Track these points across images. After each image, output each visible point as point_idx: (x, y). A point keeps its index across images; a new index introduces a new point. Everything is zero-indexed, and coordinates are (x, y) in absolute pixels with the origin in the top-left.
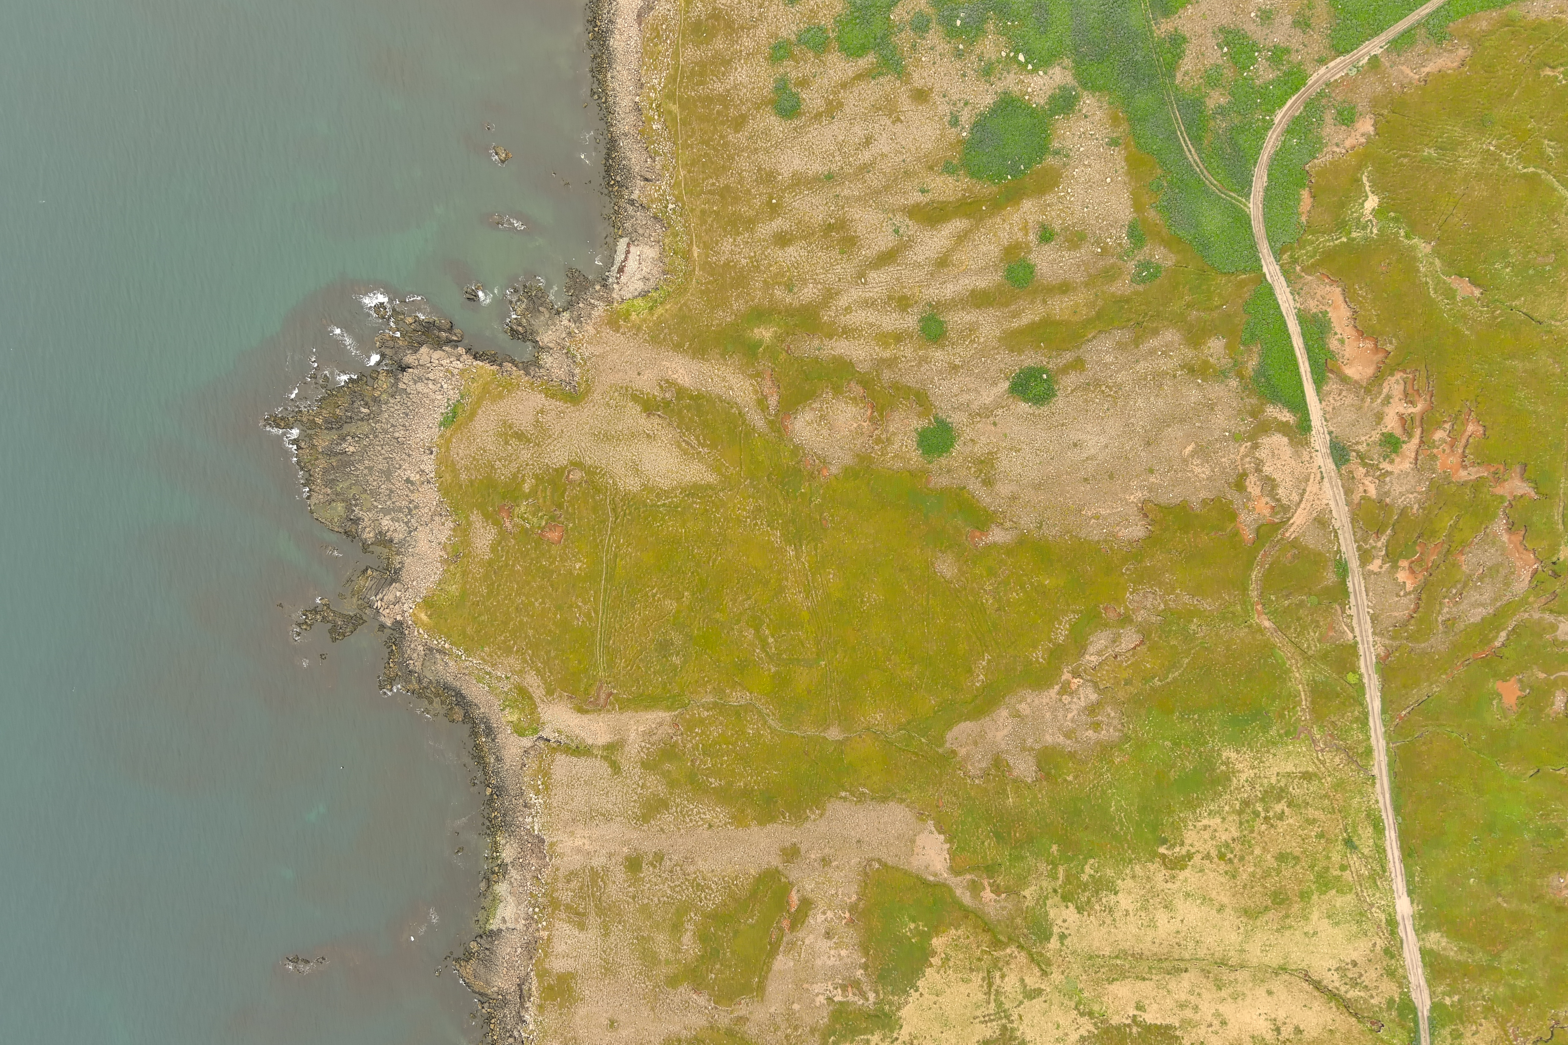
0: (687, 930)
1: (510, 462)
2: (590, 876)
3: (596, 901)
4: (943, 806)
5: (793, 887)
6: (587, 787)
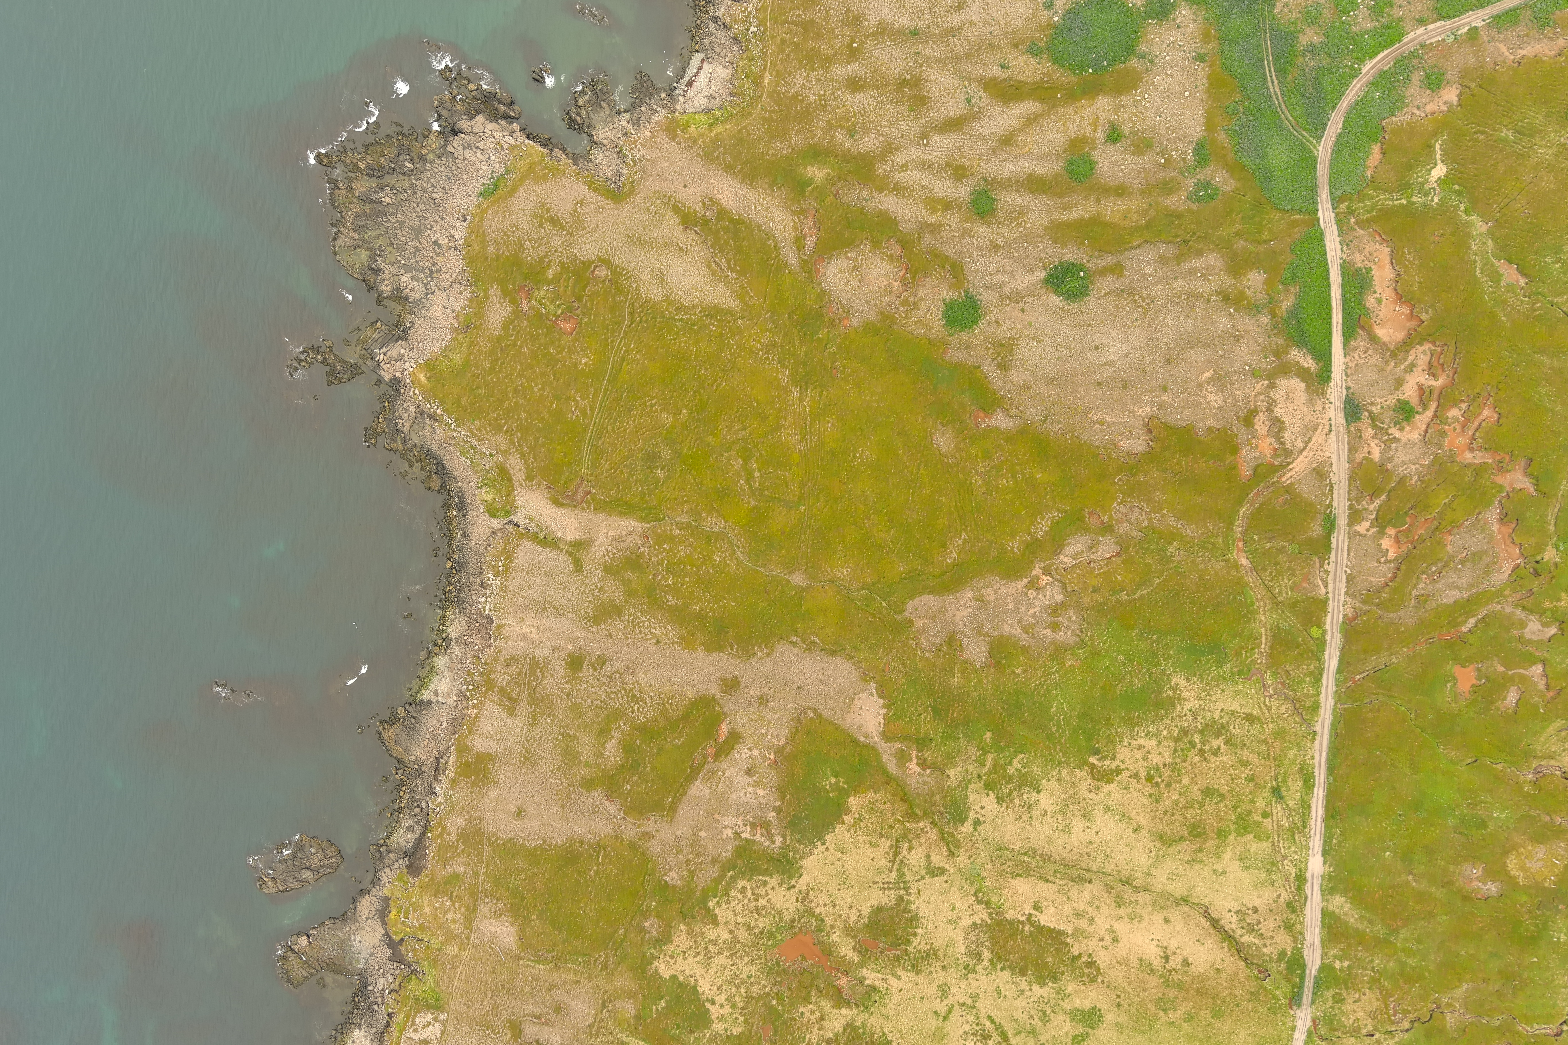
0: (613, 737)
1: (540, 244)
2: (530, 664)
3: (531, 690)
4: (889, 671)
5: (726, 719)
6: (547, 578)
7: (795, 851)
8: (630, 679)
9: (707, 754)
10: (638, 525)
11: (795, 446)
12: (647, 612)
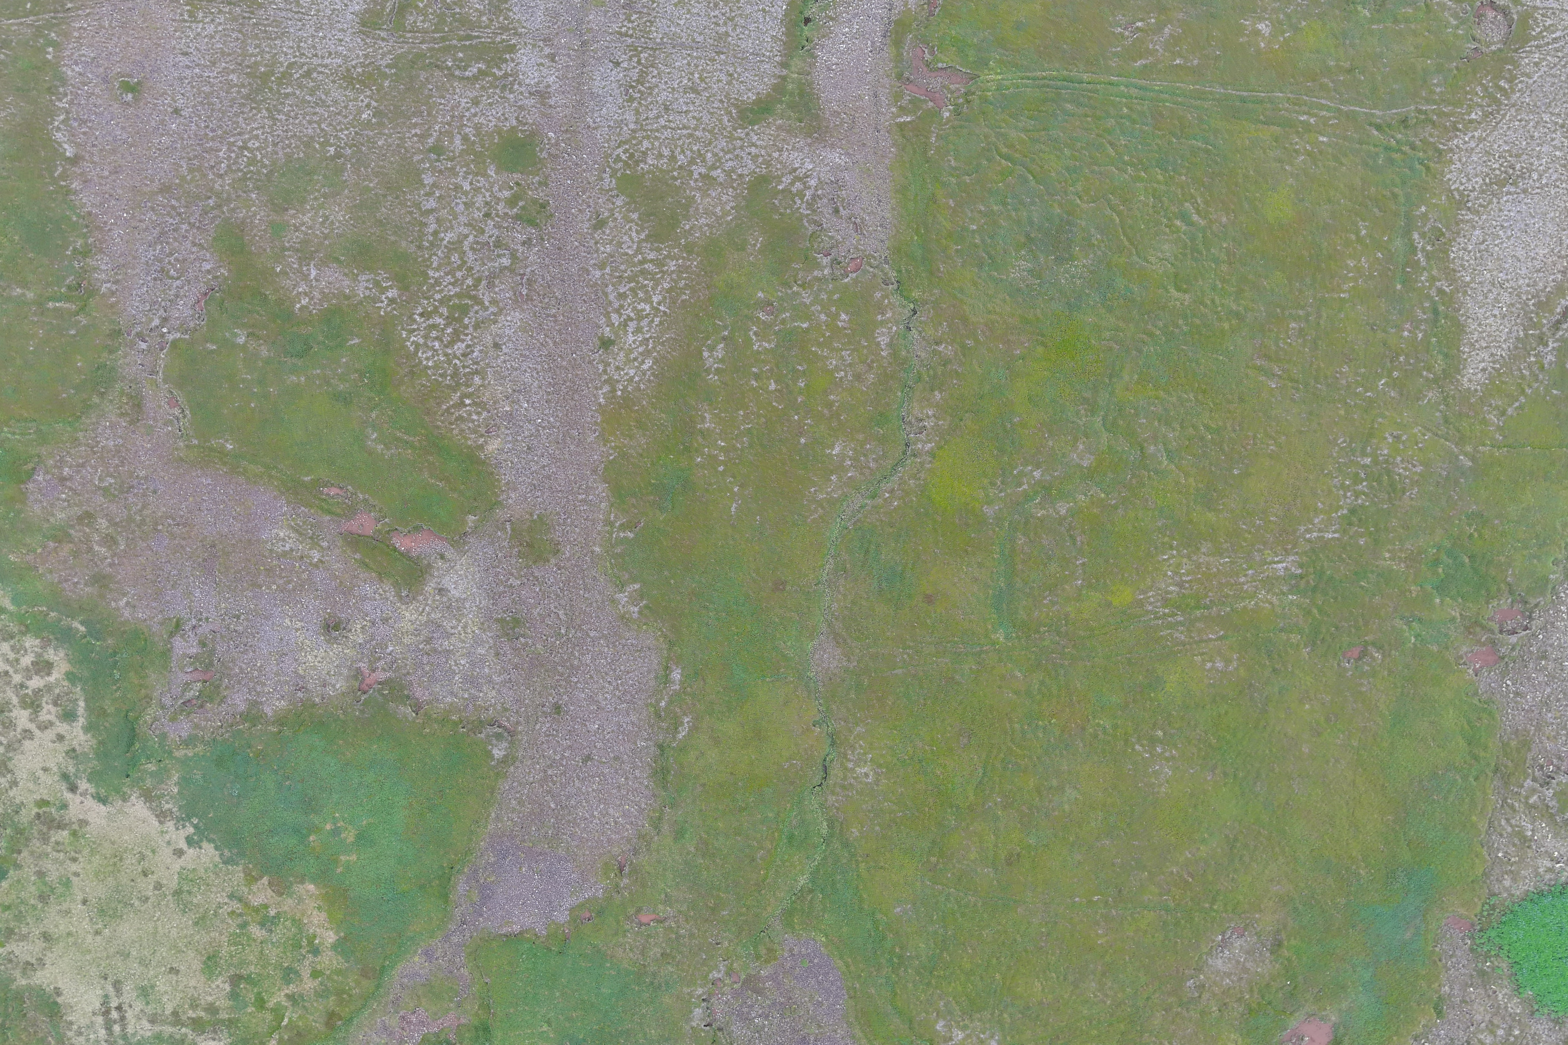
2: (494, 43)
3: (431, 57)
4: (641, 924)
5: (452, 546)
6: (711, 41)
7: (161, 776)
8: (504, 290)
9: (356, 514)
10: (882, 241)
11: (1150, 588)
12: (673, 301)
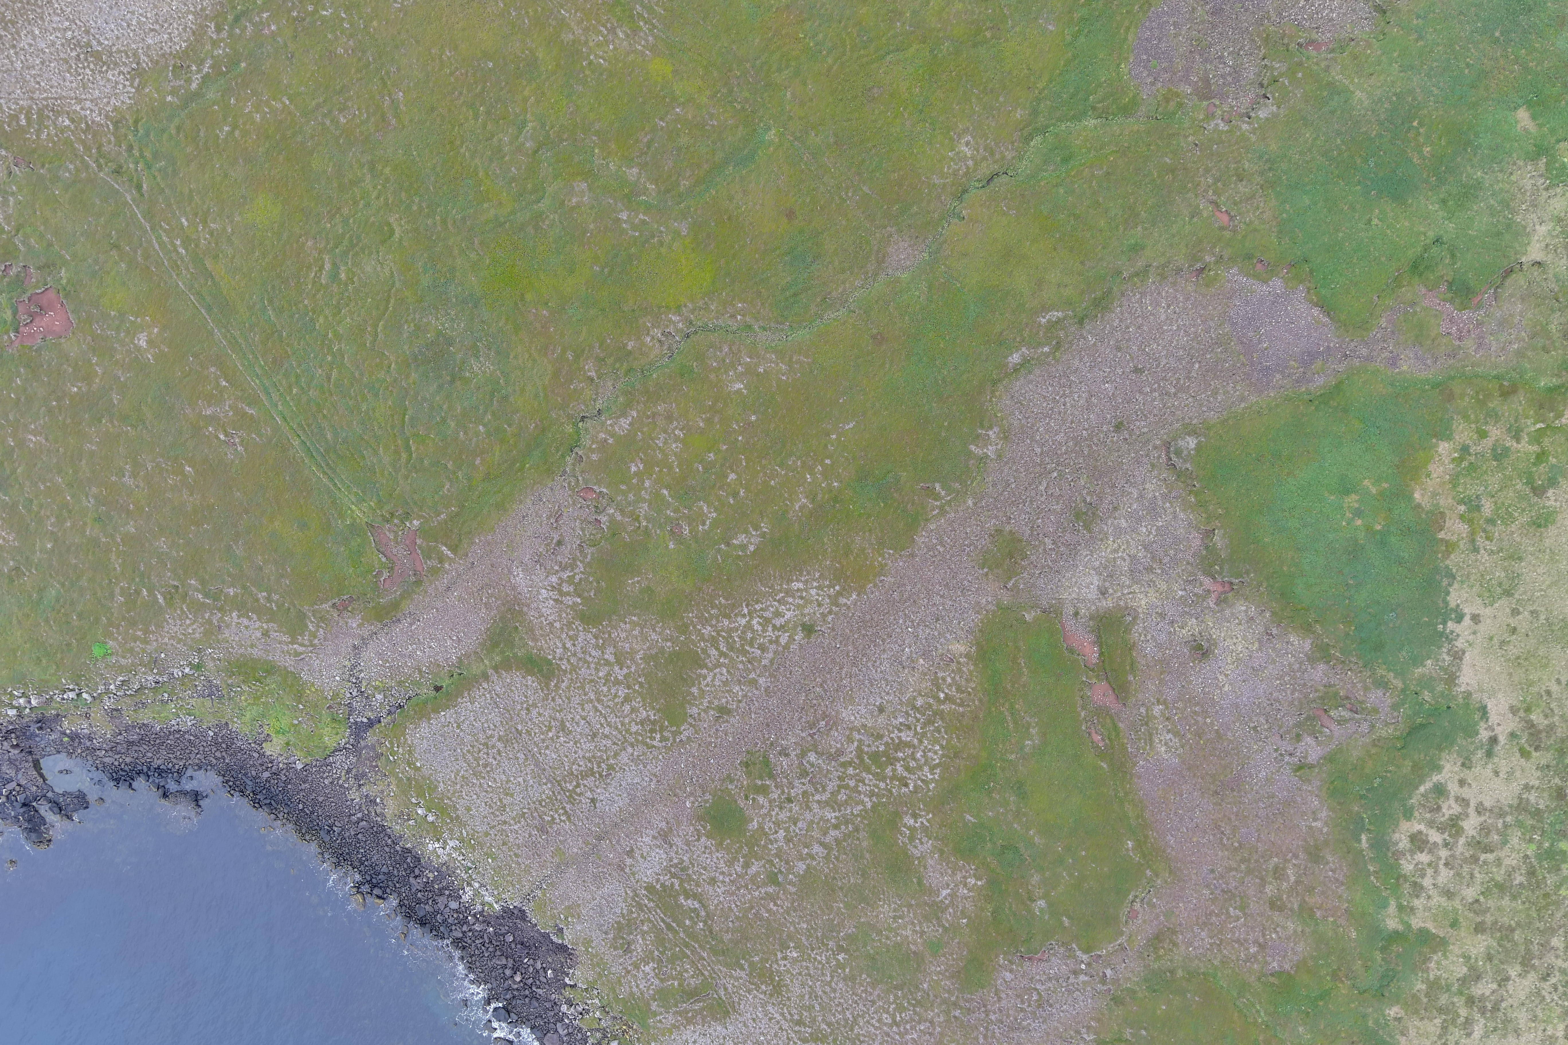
2: (657, 905)
3: (708, 942)
4: (1232, 218)
5: (1061, 614)
6: (515, 745)
7: (1427, 682)
8: (835, 740)
9: (1100, 706)
10: (552, 489)
11: (635, 51)
12: (733, 606)
